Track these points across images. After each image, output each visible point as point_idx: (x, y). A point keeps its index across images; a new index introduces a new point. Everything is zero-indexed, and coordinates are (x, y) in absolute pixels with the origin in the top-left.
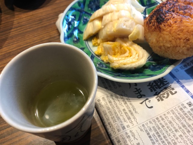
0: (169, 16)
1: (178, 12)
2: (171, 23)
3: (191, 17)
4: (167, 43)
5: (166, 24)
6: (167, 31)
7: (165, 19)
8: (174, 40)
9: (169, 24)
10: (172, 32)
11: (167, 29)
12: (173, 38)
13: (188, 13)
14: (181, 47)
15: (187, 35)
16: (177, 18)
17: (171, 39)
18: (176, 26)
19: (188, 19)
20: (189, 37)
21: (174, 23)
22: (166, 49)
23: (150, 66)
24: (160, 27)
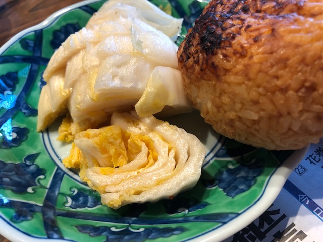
0: (233, 25)
1: (259, 8)
2: (242, 47)
3: (302, 12)
4: (246, 109)
5: (229, 51)
6: (236, 74)
7: (224, 36)
8: (265, 95)
9: (239, 48)
10: (252, 75)
11: (234, 67)
12: (261, 90)
13: (291, 5)
14: (296, 115)
15: (304, 73)
16: (259, 26)
17: (254, 95)
18: (260, 50)
19: (296, 20)
20: (312, 78)
21: (251, 45)
22: (248, 127)
23: (220, 173)
24: (213, 64)
